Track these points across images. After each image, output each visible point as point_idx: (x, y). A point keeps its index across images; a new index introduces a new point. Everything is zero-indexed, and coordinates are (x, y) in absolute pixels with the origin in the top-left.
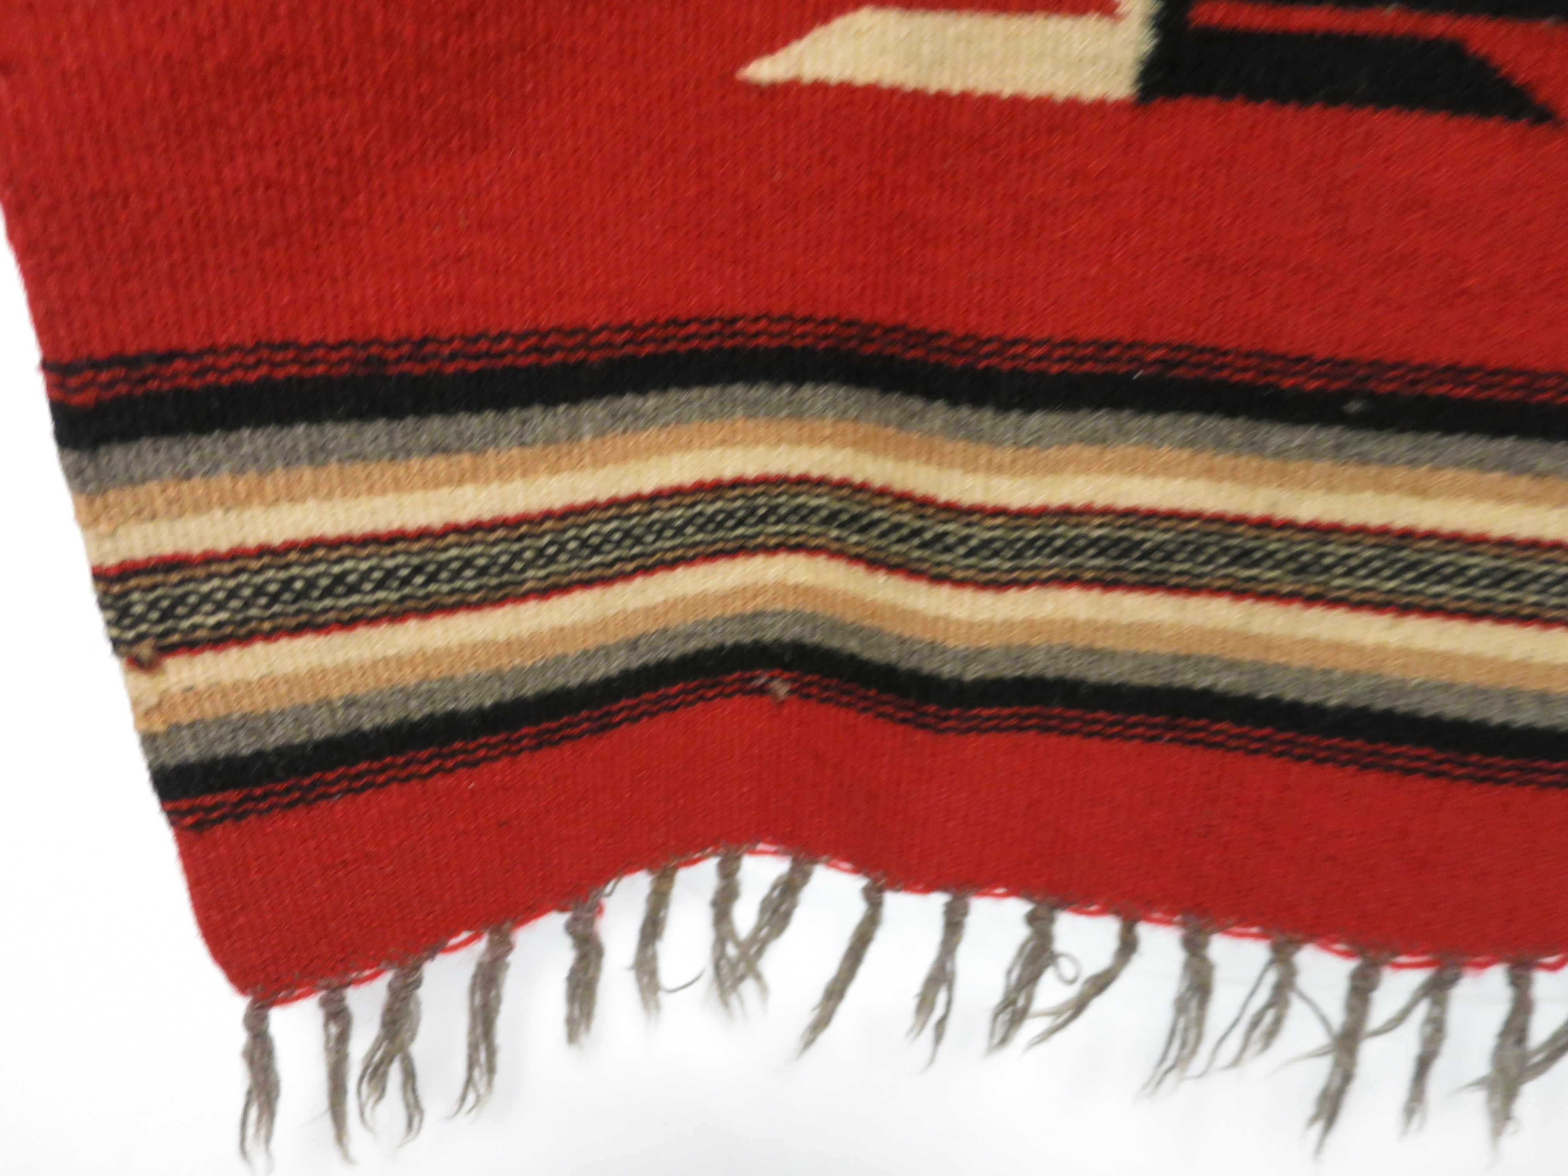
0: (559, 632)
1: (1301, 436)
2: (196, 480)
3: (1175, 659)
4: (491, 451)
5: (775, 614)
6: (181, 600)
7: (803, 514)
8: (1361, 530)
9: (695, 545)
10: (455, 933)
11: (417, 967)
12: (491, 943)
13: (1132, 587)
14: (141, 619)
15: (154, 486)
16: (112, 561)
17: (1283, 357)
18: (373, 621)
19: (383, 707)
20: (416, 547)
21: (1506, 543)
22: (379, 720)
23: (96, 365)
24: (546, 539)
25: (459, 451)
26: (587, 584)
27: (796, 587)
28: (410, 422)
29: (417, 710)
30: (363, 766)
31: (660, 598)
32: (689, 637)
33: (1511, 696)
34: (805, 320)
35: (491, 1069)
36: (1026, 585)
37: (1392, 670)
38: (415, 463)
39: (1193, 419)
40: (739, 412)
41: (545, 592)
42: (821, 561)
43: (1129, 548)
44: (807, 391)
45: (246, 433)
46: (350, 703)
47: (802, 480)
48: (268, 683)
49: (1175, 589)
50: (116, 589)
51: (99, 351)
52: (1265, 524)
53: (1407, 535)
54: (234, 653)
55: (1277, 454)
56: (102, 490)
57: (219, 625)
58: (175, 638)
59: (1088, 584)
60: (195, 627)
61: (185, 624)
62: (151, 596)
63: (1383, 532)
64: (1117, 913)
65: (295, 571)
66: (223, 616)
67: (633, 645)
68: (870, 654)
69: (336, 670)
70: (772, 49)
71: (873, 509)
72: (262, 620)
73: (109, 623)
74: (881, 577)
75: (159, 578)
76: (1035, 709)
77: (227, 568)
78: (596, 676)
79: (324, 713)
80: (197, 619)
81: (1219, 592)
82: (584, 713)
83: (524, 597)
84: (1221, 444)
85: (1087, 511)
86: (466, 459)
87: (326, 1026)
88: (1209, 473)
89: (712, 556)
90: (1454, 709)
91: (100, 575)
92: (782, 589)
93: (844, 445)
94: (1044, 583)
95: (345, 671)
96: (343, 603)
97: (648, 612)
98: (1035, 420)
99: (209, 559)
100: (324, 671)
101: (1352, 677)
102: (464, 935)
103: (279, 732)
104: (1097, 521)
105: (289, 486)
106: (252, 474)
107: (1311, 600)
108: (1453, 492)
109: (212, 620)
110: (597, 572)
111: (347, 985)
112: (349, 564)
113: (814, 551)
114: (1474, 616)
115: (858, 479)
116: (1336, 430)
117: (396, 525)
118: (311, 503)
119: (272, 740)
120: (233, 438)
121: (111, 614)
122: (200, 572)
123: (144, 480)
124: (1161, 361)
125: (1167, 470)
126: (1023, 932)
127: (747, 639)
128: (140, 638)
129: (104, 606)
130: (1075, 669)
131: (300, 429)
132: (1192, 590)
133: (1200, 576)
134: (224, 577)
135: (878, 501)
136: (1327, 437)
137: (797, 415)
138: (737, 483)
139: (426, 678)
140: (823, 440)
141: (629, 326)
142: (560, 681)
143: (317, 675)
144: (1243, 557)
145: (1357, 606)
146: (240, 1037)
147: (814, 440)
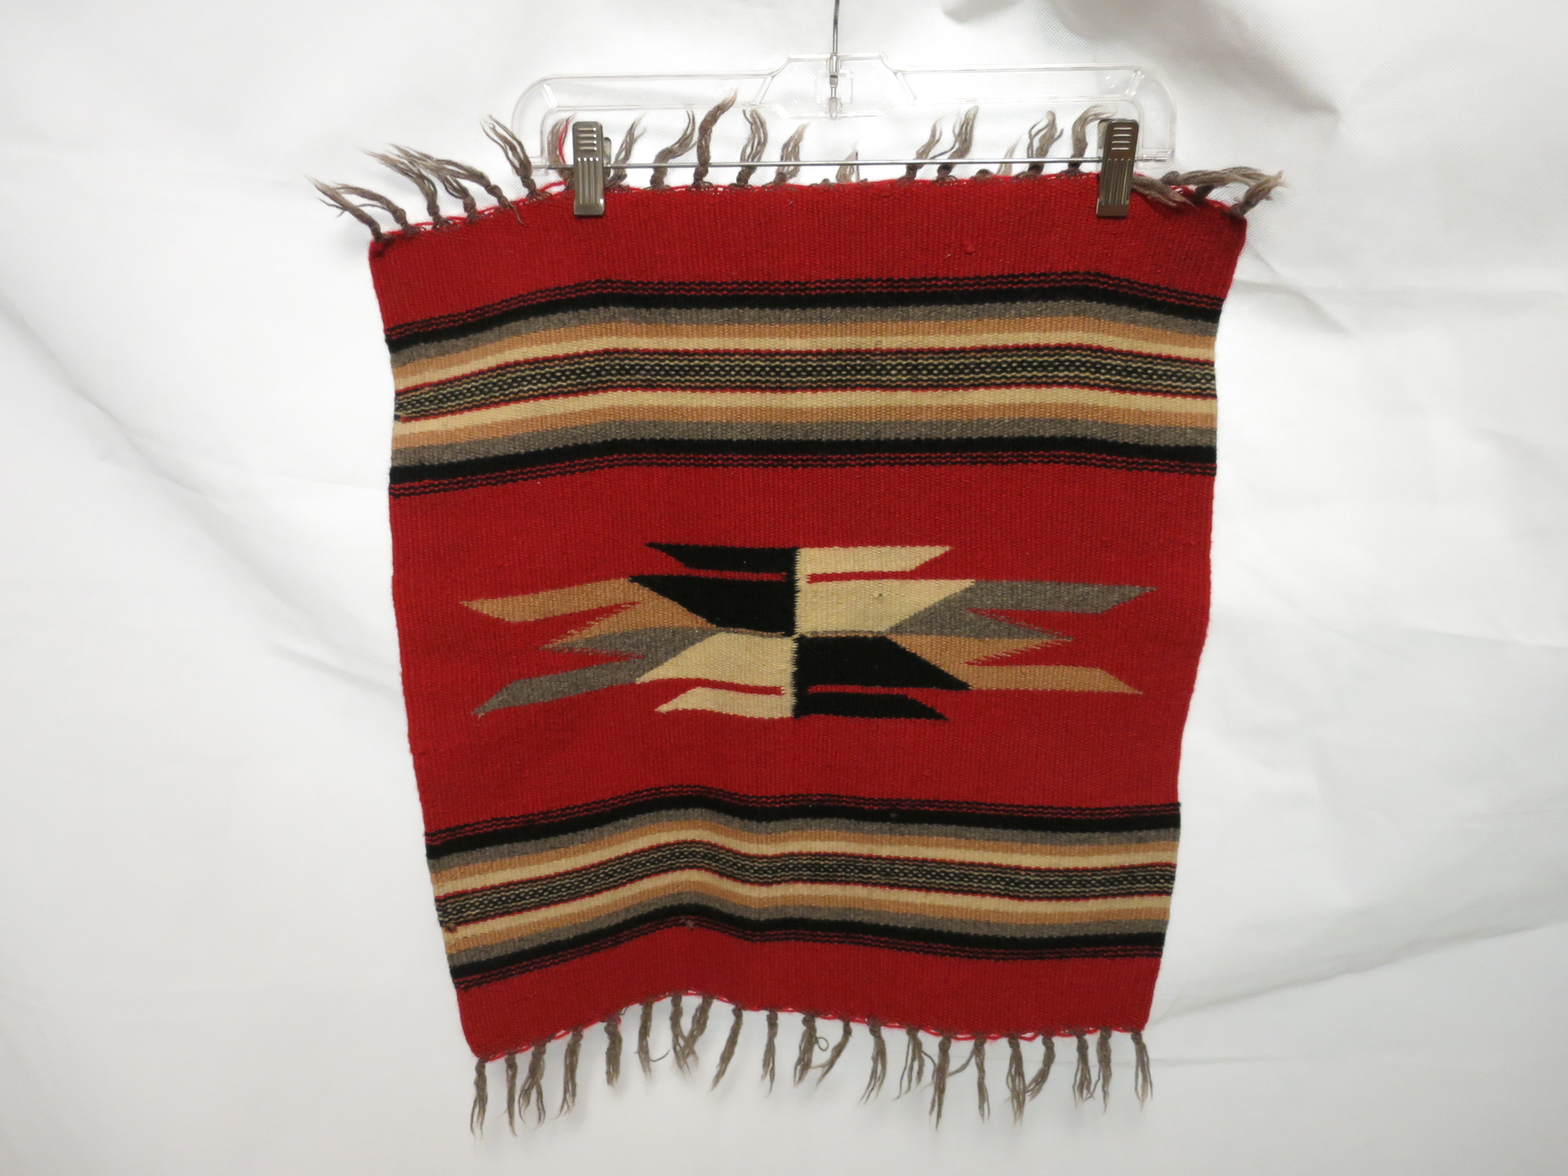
0: (598, 908)
1: (876, 826)
2: (471, 865)
3: (845, 909)
4: (571, 847)
5: (687, 893)
6: (464, 906)
7: (694, 854)
8: (908, 859)
9: (651, 869)
10: (558, 1031)
11: (544, 1045)
12: (574, 1035)
13: (822, 882)
14: (451, 914)
15: (457, 869)
16: (442, 894)
17: (863, 799)
18: (529, 909)
19: (532, 941)
20: (545, 882)
21: (962, 864)
22: (531, 945)
23: (441, 832)
24: (592, 874)
25: (559, 848)
26: (608, 889)
27: (694, 882)
28: (543, 840)
29: (544, 941)
30: (524, 963)
31: (638, 891)
32: (650, 905)
33: (975, 924)
34: (688, 786)
35: (574, 1095)
36: (779, 883)
37: (929, 913)
38: (545, 853)
39: (835, 820)
40: (665, 819)
41: (591, 894)
42: (703, 872)
43: (819, 867)
44: (690, 811)
45: (487, 848)
46: (521, 939)
47: (693, 842)
48: (493, 934)
49: (840, 883)
50: (443, 904)
51: (443, 828)
52: (870, 857)
53: (925, 861)
54: (481, 924)
55: (868, 832)
56: (440, 871)
57: (477, 914)
58: (462, 920)
59: (805, 882)
60: (468, 915)
61: (465, 915)
62: (454, 906)
63: (916, 860)
64: (840, 1018)
65: (503, 894)
66: (478, 911)
67: (627, 910)
68: (725, 910)
69: (516, 927)
70: (666, 702)
71: (720, 853)
72: (491, 911)
73: (440, 916)
74: (725, 880)
75: (457, 899)
76: (793, 931)
77: (479, 894)
78: (613, 923)
79: (512, 944)
80: (469, 913)
81: (856, 883)
82: (609, 938)
83: (583, 897)
84: (848, 829)
85: (801, 854)
86: (562, 850)
87: (507, 1071)
88: (845, 839)
89: (658, 873)
90: (956, 929)
91: (438, 900)
92: (689, 883)
93: (707, 829)
94: (786, 882)
95: (519, 928)
96: (519, 904)
97: (633, 897)
98: (772, 824)
99: (474, 891)
100: (512, 928)
101: (914, 916)
102: (563, 1032)
103: (495, 952)
104: (804, 858)
105: (501, 865)
106: (489, 862)
107: (892, 886)
108: (938, 845)
109: (474, 913)
110: (612, 884)
111: (517, 1052)
112: (521, 890)
113: (699, 868)
114: (955, 892)
115: (713, 842)
116: (888, 823)
117: (538, 875)
118: (509, 870)
119: (494, 954)
120: (483, 850)
121: (440, 913)
122: (471, 896)
123: (454, 867)
124: (818, 800)
125: (829, 839)
126: (802, 1028)
127: (676, 904)
128: (450, 920)
129: (438, 910)
130: (806, 915)
131: (506, 845)
132: (847, 883)
133: (848, 877)
134: (478, 897)
135: (721, 851)
136: (886, 826)
137: (688, 819)
138: (667, 845)
139: (548, 928)
140: (699, 827)
141: (620, 797)
142: (599, 926)
143: (509, 930)
144: (864, 870)
145: (910, 888)
146: (473, 1075)
147: (695, 828)
